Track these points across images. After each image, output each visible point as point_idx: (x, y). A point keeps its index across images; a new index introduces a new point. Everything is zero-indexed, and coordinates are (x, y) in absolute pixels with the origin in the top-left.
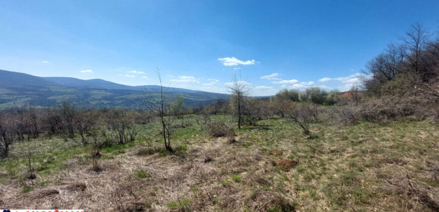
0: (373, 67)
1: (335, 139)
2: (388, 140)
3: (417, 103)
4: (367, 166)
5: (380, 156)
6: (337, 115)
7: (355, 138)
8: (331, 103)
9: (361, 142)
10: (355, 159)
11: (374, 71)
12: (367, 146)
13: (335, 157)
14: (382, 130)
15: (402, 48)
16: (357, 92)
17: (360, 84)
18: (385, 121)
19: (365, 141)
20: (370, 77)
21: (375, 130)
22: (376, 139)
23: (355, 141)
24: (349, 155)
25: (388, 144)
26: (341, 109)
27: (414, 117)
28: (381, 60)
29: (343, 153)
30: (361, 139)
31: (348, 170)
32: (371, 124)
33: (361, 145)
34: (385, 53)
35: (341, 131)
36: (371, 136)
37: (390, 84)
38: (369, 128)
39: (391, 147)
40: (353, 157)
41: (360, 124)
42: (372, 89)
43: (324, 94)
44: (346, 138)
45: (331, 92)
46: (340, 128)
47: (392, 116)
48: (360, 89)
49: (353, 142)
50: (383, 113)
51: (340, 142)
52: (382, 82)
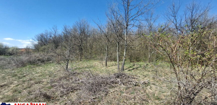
0: (38, 38)
1: (7, 77)
2: (39, 73)
3: (53, 56)
4: (24, 89)
5: (32, 82)
6: (13, 62)
7: (22, 75)
8: (11, 54)
9: (25, 76)
10: (19, 86)
11: (38, 40)
12: (28, 78)
13: (3, 89)
14: (37, 68)
15: (50, 33)
16: (29, 49)
17: (31, 46)
18: (39, 64)
19: (27, 75)
20: (36, 42)
21: (34, 68)
22: (33, 73)
23: (21, 76)
24: (14, 85)
25: (39, 75)
26: (15, 58)
27: (51, 62)
28: (42, 36)
29: (10, 85)
30: (25, 75)
31: (11, 95)
32: (32, 66)
33: (24, 78)
34: (44, 33)
35: (14, 71)
36: (31, 72)
37: (44, 47)
38: (31, 68)
39: (39, 76)
40: (17, 86)
41: (26, 66)
42: (37, 48)
43: (7, 48)
44: (16, 75)
45: (12, 47)
46: (13, 70)
47: (43, 61)
48: (31, 48)
49: (19, 77)
50: (39, 60)
51: (11, 79)
52: (42, 46)
